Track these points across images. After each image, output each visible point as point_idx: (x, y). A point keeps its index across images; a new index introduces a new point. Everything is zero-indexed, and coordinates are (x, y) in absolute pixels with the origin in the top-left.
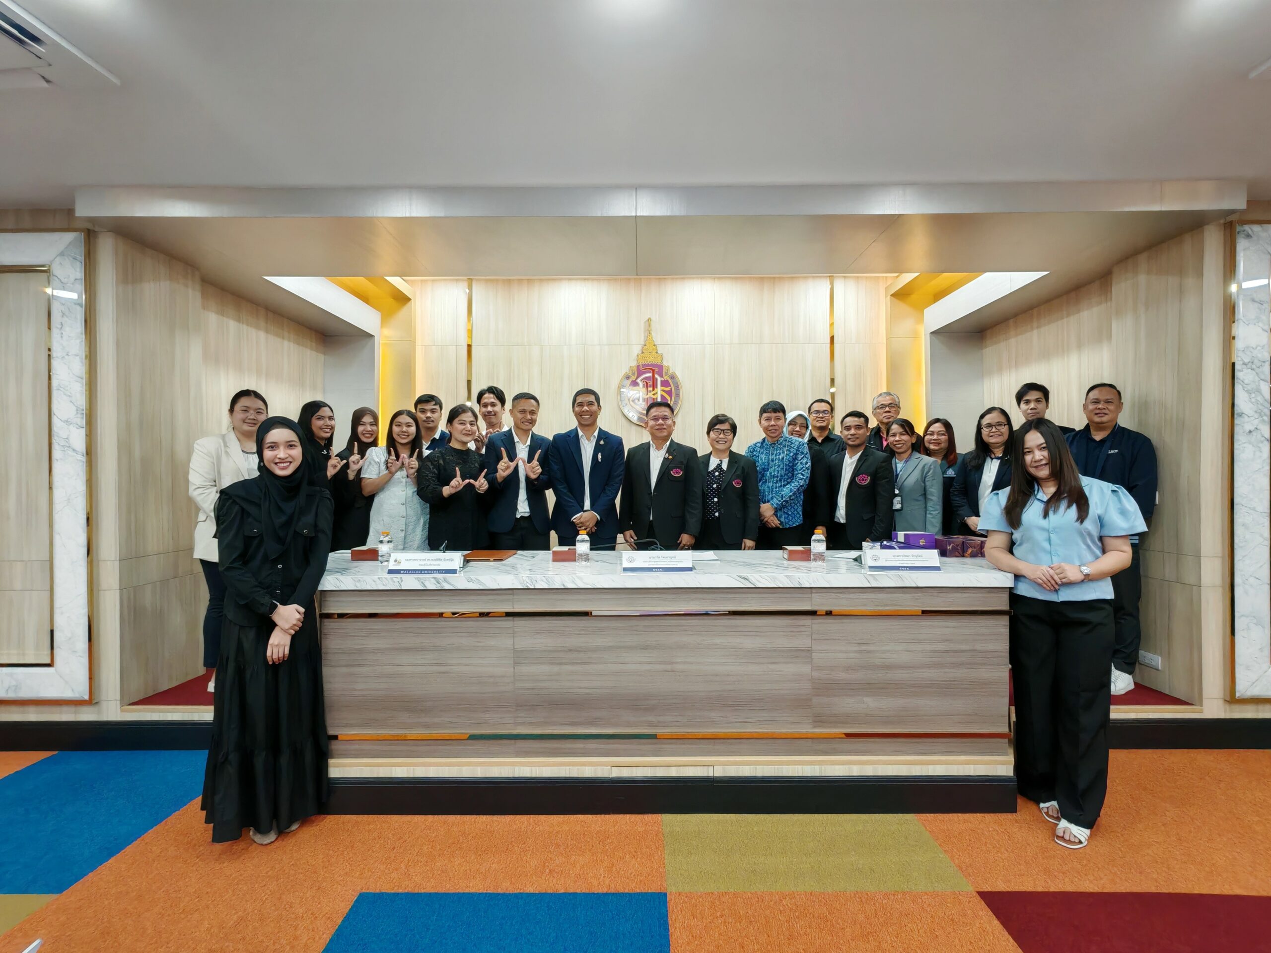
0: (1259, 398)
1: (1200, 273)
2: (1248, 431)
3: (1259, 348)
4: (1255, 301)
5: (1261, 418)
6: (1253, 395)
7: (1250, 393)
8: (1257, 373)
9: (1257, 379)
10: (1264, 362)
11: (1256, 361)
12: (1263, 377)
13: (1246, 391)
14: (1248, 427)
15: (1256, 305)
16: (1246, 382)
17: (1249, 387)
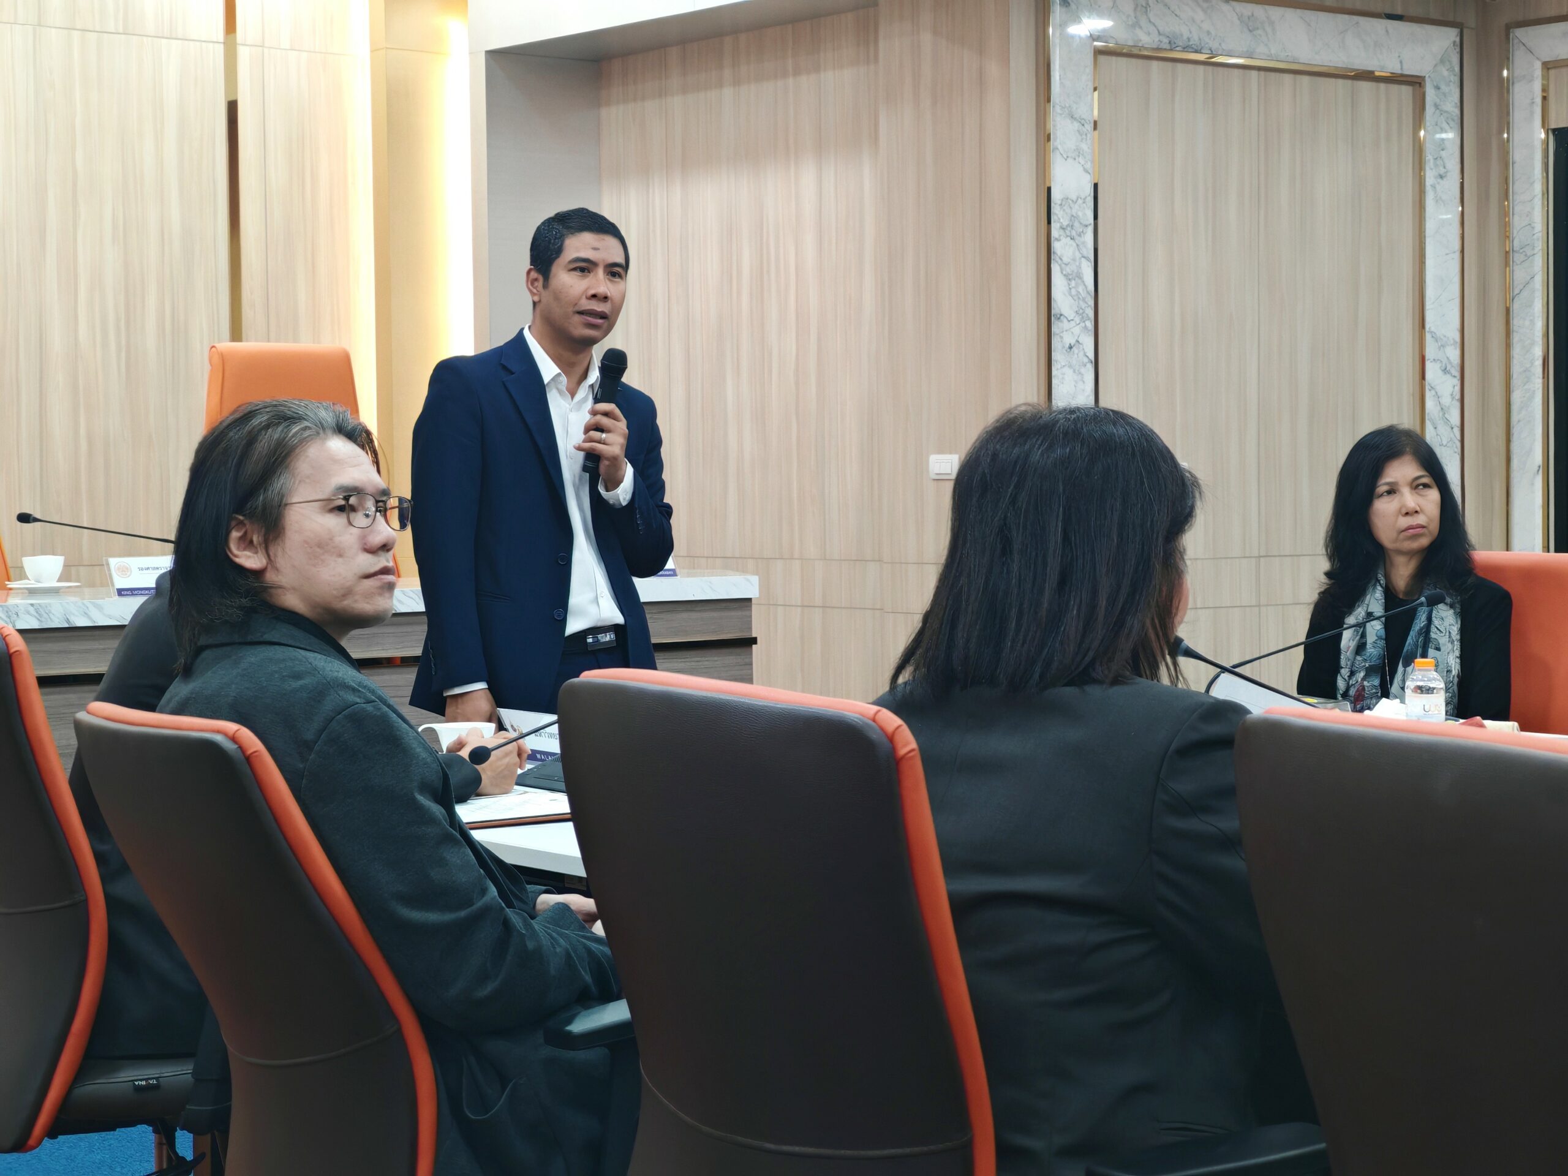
0: (1080, 290)
1: (1005, 61)
2: (1067, 345)
3: (1080, 201)
4: (1075, 119)
5: (1083, 325)
6: (1073, 283)
7: (1070, 280)
8: (1078, 245)
9: (1078, 255)
10: (1087, 226)
11: (1076, 224)
12: (1085, 254)
13: (1065, 275)
14: (1069, 339)
15: (1076, 125)
16: (1065, 260)
17: (1068, 270)
